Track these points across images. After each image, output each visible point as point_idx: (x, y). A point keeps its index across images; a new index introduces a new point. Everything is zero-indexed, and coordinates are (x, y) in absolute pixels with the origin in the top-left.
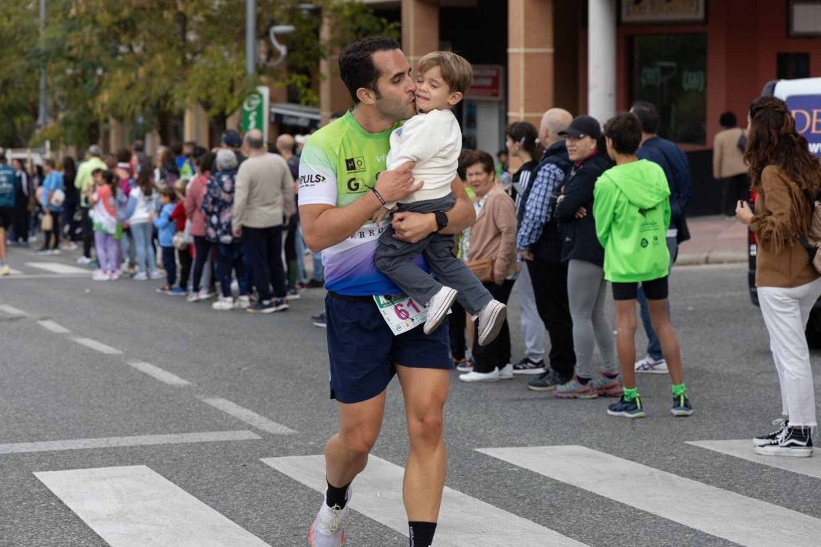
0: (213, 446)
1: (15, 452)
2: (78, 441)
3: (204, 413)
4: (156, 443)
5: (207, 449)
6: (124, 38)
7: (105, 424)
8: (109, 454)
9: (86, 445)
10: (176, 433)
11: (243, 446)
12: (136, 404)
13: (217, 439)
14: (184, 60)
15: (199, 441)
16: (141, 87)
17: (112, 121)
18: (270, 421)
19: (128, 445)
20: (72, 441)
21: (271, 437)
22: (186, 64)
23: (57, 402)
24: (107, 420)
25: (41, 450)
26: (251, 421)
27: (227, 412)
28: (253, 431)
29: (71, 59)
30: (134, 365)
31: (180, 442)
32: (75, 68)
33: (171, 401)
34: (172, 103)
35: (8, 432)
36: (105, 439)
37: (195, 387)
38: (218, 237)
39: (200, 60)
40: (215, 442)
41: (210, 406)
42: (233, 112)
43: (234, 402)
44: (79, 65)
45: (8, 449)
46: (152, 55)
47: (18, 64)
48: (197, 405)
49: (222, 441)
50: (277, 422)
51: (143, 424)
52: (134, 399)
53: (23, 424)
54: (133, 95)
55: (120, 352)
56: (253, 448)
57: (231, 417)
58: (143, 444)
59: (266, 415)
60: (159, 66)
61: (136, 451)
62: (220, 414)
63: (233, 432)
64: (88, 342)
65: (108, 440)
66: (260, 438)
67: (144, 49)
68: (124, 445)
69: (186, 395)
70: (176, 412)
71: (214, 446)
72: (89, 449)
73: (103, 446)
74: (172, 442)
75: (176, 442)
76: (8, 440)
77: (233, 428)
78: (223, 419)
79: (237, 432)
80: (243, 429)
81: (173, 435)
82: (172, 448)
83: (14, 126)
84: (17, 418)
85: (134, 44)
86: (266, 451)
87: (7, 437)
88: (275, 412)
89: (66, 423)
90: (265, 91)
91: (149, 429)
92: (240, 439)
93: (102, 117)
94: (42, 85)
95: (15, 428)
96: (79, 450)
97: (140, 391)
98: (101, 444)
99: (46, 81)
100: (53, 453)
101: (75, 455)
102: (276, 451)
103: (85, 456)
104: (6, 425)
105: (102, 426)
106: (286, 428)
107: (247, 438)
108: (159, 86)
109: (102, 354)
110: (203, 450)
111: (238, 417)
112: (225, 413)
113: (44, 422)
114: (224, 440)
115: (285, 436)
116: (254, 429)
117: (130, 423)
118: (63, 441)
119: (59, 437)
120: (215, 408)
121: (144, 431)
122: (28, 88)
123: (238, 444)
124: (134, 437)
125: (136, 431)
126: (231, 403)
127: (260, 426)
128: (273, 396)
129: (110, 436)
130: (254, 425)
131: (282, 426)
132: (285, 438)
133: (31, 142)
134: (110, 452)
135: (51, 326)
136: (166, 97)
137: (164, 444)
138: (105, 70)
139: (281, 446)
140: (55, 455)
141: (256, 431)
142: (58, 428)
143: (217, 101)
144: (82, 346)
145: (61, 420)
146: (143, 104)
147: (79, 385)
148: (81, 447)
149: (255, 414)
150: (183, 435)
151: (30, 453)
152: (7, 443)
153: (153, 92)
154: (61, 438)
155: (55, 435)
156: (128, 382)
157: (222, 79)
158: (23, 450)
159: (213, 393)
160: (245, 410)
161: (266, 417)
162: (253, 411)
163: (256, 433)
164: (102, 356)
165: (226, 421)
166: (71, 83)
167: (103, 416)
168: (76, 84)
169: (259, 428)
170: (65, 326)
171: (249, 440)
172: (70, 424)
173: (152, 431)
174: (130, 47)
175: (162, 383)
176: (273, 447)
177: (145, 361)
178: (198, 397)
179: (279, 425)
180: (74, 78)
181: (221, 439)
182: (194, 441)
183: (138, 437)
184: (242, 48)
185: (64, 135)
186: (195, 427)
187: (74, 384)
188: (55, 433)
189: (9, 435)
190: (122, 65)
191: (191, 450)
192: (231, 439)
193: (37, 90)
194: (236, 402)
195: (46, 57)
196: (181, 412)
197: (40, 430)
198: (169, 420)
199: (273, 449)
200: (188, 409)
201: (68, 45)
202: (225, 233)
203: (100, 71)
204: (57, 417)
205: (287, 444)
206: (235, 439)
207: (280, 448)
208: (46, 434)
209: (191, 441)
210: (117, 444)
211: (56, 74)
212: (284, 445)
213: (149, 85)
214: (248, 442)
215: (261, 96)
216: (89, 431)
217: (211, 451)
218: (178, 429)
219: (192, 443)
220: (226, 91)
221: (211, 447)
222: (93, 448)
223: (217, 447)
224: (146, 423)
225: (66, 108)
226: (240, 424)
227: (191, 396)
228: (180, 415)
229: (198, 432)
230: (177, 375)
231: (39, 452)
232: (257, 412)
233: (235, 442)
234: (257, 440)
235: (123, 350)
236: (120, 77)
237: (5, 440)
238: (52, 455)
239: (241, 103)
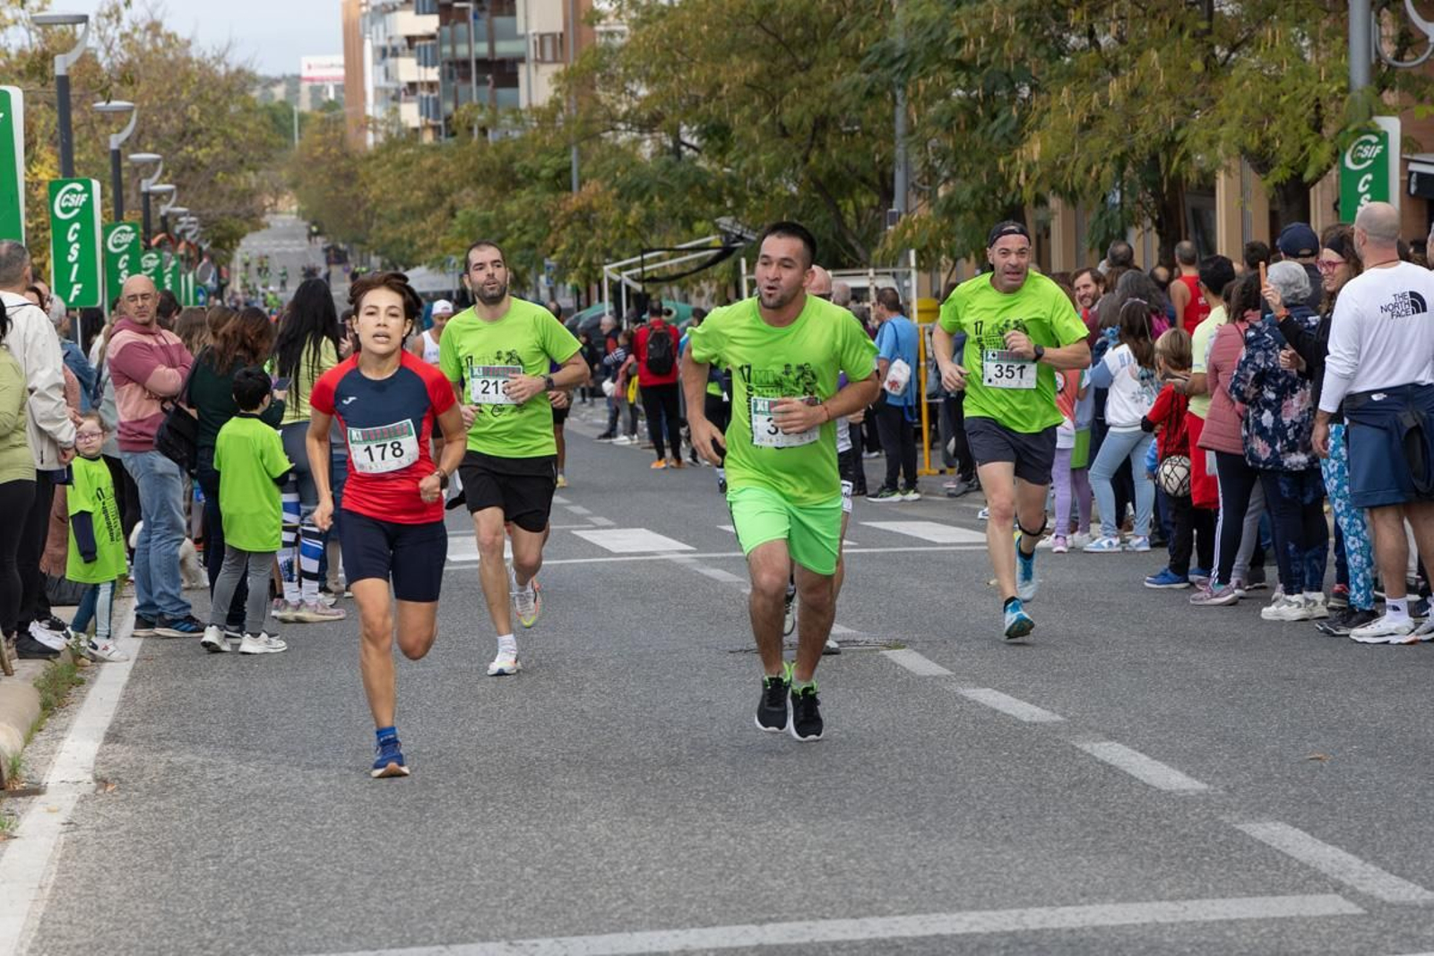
0: (1253, 928)
1: (817, 940)
2: (955, 916)
3: (1237, 855)
4: (1127, 922)
5: (1238, 936)
6: (1074, 17)
7: (1017, 879)
8: (1021, 945)
9: (971, 924)
10: (1171, 899)
11: (1320, 930)
12: (1088, 834)
13: (1262, 914)
14: (1209, 60)
15: (1224, 917)
16: (1112, 124)
17: (1055, 203)
18: (1386, 874)
19: (1063, 925)
20: (943, 916)
21: (1385, 909)
22: (1214, 69)
23: (913, 829)
24: (1021, 868)
25: (873, 936)
26: (1341, 873)
27: (1290, 851)
28: (1345, 897)
29: (961, 65)
30: (1087, 747)
31: (1178, 920)
32: (969, 87)
33: (1163, 828)
34: (1186, 157)
35: (805, 896)
36: (1015, 912)
37: (1220, 797)
38: (1276, 458)
39: (1250, 60)
40: (1259, 921)
41: (1252, 839)
42: (1321, 174)
43: (1305, 830)
44: (978, 81)
45: (803, 934)
46: (1138, 53)
47: (846, 80)
48: (1222, 837)
49: (1274, 919)
50: (1401, 875)
51: (1100, 879)
52: (1083, 823)
53: (837, 879)
54: (1097, 142)
55: (1058, 718)
56: (1343, 934)
57: (1296, 865)
58: (1097, 923)
59: (1376, 860)
60: (1154, 77)
61: (1081, 940)
62: (1274, 858)
63: (1299, 897)
64: (987, 697)
65: (1022, 915)
66: (1359, 911)
67: (1121, 40)
68: (1056, 926)
69: (1198, 815)
70: (1174, 852)
71: (1255, 929)
72: (979, 934)
73: (1011, 929)
74: (1161, 920)
75: (1171, 920)
76: (805, 914)
77: (1300, 888)
78: (1278, 870)
79: (1308, 898)
80: (1324, 891)
81: (1165, 904)
82: (1160, 933)
83: (840, 218)
84: (825, 866)
85: (1098, 29)
86: (1372, 940)
87: (803, 906)
88: (1396, 854)
89: (931, 876)
90: (1392, 126)
91: (1112, 890)
92: (1314, 914)
93: (1028, 194)
94: (900, 129)
95: (820, 887)
96: (957, 936)
97: (1097, 804)
98: (1006, 924)
99: (908, 115)
100: (900, 943)
101: (947, 948)
102: (1393, 941)
103: (969, 950)
104: (802, 880)
105: (1009, 882)
106: (1419, 889)
107: (1330, 910)
108: (1154, 120)
109: (1019, 722)
110: (1231, 938)
111: (1312, 865)
112: (1283, 854)
113: (884, 873)
114: (1279, 915)
115: (1417, 907)
116: (1348, 891)
117: (1071, 878)
118: (923, 917)
119: (914, 907)
120: (1262, 844)
121: (1103, 896)
122: (868, 133)
123: (1309, 926)
124: (1079, 909)
125: (1083, 895)
126: (1298, 832)
127: (1361, 885)
128: (1395, 816)
129: (1027, 905)
130: (1348, 883)
131: (1412, 885)
132: (1415, 913)
133: (877, 252)
134: (1026, 941)
135: (909, 660)
136: (1171, 145)
137: (1144, 925)
138: (1034, 88)
139: (1406, 930)
140: (905, 948)
141: (1353, 895)
142: (915, 887)
143: (1285, 151)
144: (976, 704)
145: (921, 870)
146: (1121, 163)
147: (964, 792)
148: (961, 929)
149: (1350, 857)
150: (1188, 903)
151: (850, 942)
152: (800, 919)
153: (1141, 134)
154: (917, 911)
155: (906, 902)
156: (1072, 786)
157: (1297, 101)
158: (837, 936)
159: (1259, 811)
160: (1329, 851)
161: (1375, 865)
162: (1348, 851)
163: (1352, 900)
164: (1020, 729)
165: (1286, 874)
166: (962, 117)
167: (1013, 860)
168: (973, 123)
169: (1359, 888)
170: (940, 662)
171: (1335, 917)
172: (939, 877)
173: (1119, 896)
174: (1091, 34)
175: (1147, 787)
176: (1386, 932)
177: (1110, 737)
178: (1225, 818)
179: (1405, 882)
180: (968, 108)
181: (1272, 914)
182: (1212, 918)
183: (1087, 907)
184: (1341, 31)
185: (950, 236)
186: (1215, 886)
187: (952, 791)
188: (906, 898)
189: (807, 903)
190: (1072, 75)
191: (1203, 938)
192: (1294, 914)
193: (889, 137)
194: (1310, 829)
195: (907, 63)
196: (1185, 852)
197: (874, 890)
198: (1160, 870)
199: (1390, 937)
200: (1202, 845)
201: (953, 34)
202: (1292, 448)
203: (1025, 91)
204: (912, 863)
205: (1420, 927)
206: (1304, 913)
207: (1404, 935)
208: (887, 901)
209: (1203, 918)
210: (1041, 922)
211: (929, 102)
212: (1414, 929)
213: (1131, 120)
214: (1332, 922)
215: (1384, 138)
216: (980, 896)
217: (1249, 941)
218: (1178, 890)
219: (1206, 923)
220: (1304, 129)
221: (1249, 931)
222: (987, 932)
223: (1263, 931)
224: (1106, 878)
225: (954, 175)
226: (1317, 880)
227: (1211, 817)
228: (1184, 857)
229: (1223, 897)
230: (1181, 769)
231: (869, 941)
232: (1356, 853)
233: (1303, 920)
234: (1354, 916)
235: (1063, 715)
236: (1066, 105)
237: (798, 914)
238: (898, 947)
239: (1337, 155)
